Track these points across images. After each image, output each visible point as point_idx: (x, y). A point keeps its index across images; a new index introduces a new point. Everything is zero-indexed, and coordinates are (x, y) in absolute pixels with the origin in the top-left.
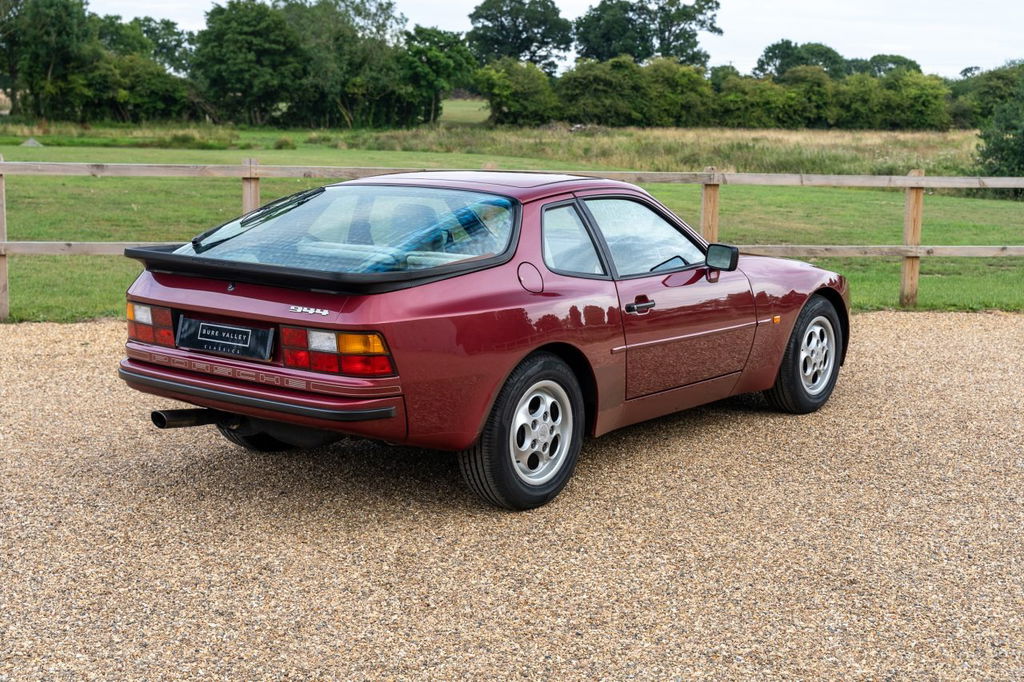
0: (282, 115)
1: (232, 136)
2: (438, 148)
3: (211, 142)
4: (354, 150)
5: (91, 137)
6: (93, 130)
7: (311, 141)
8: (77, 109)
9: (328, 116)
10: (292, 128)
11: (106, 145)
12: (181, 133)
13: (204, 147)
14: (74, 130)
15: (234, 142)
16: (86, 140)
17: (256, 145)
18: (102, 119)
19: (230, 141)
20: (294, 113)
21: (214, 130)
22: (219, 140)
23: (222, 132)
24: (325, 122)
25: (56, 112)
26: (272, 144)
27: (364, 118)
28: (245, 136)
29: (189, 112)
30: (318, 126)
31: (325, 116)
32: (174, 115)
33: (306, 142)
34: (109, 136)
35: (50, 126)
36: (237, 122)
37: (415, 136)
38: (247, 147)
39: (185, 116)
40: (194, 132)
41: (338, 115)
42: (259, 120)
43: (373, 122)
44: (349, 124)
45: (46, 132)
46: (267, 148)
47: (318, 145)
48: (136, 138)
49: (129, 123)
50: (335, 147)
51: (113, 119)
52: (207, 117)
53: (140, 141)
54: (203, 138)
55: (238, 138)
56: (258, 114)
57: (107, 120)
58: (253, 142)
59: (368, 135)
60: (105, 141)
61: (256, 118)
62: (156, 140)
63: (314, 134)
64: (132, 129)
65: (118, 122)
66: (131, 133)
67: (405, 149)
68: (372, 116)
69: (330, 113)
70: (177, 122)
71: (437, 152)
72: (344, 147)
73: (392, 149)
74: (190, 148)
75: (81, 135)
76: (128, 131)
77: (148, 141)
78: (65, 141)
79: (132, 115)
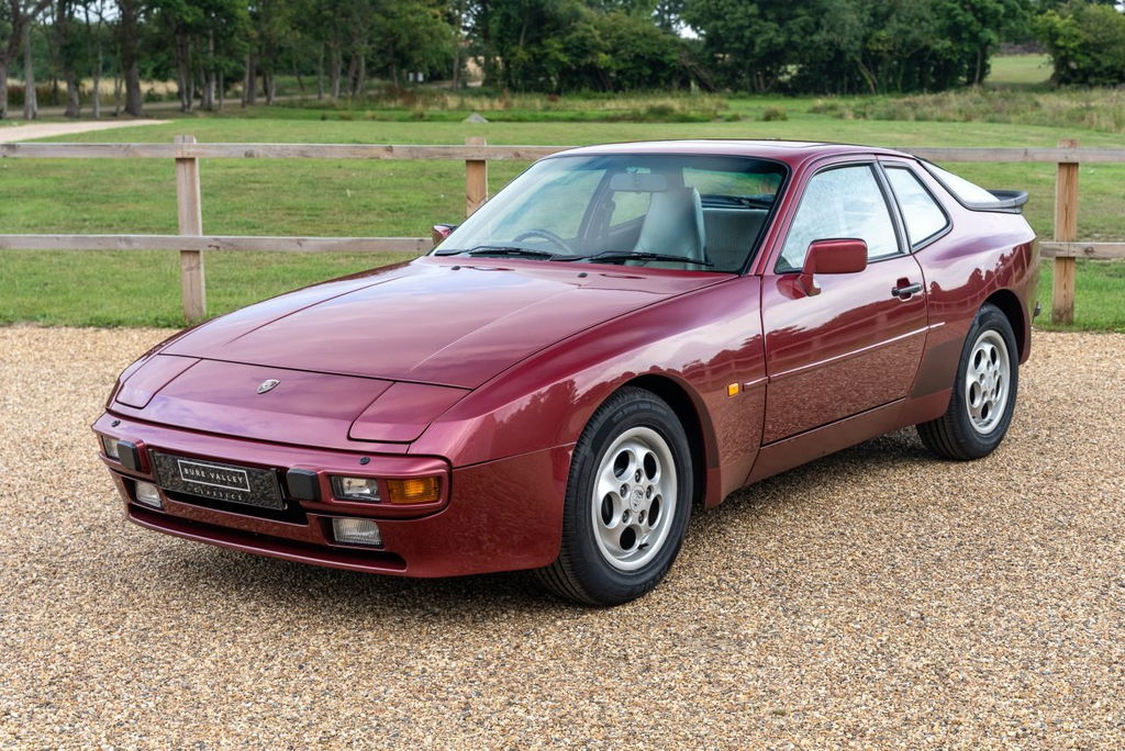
0: (791, 80)
1: (720, 106)
2: (957, 116)
3: (692, 114)
4: (861, 120)
5: (558, 110)
6: (562, 102)
7: (816, 110)
8: (552, 78)
9: (846, 79)
10: (801, 95)
11: (572, 120)
12: (659, 102)
13: (684, 119)
14: (538, 102)
15: (719, 113)
16: (550, 114)
17: (745, 117)
18: (579, 89)
19: (715, 112)
20: (806, 78)
21: (699, 100)
22: (703, 111)
23: (709, 102)
24: (843, 86)
25: (529, 82)
26: (761, 115)
27: (891, 80)
28: (736, 106)
29: (681, 78)
30: (834, 91)
31: (842, 78)
32: (663, 83)
33: (809, 112)
34: (577, 109)
35: (513, 97)
36: (736, 88)
37: (938, 103)
38: (735, 118)
39: (675, 84)
40: (675, 103)
41: (859, 79)
42: (762, 86)
43: (903, 85)
44: (872, 87)
45: (508, 106)
46: (757, 120)
47: (821, 115)
48: (609, 110)
49: (610, 93)
50: (841, 116)
51: (591, 88)
52: (693, 84)
53: (611, 113)
54: (683, 109)
55: (727, 108)
56: (761, 80)
57: (585, 90)
58: (740, 114)
59: (883, 102)
60: (571, 114)
61: (759, 84)
62: (629, 112)
63: (820, 102)
64: (605, 101)
65: (597, 91)
66: (603, 105)
67: (918, 119)
68: (901, 78)
69: (848, 75)
70: (665, 90)
71: (955, 121)
72: (850, 116)
73: (904, 118)
74: (667, 122)
75: (547, 108)
76: (600, 102)
77: (619, 114)
78: (527, 114)
79: (613, 83)
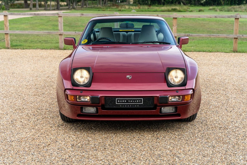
0: (204, 3)
1: (188, 8)
2: (245, 11)
3: (182, 10)
4: (221, 12)
5: (151, 9)
6: (152, 7)
7: (210, 9)
8: (149, 2)
9: (217, 2)
10: (206, 6)
11: (154, 11)
12: (174, 7)
13: (180, 11)
14: (146, 7)
15: (188, 10)
16: (149, 10)
17: (194, 11)
18: (155, 4)
19: (187, 10)
20: (207, 2)
21: (183, 7)
22: (184, 9)
23: (185, 7)
24: (216, 4)
25: (144, 3)
26: (198, 10)
27: (227, 2)
28: (191, 8)
29: (178, 2)
30: (214, 5)
31: (216, 2)
32: (174, 3)
33: (209, 10)
34: (155, 9)
35: (141, 6)
36: (191, 4)
37: (240, 7)
38: (192, 11)
39: (177, 3)
40: (178, 7)
41: (220, 2)
42: (197, 4)
43: (230, 4)
44: (223, 4)
45: (140, 8)
46: (197, 11)
47: (212, 11)
48: (162, 9)
49: (162, 5)
50: (216, 11)
51: (158, 4)
52: (182, 3)
53: (163, 10)
54: (179, 9)
55: (189, 9)
56: (197, 2)
57: (156, 5)
58: (193, 10)
59: (226, 7)
60: (154, 10)
61: (196, 3)
62: (167, 10)
63: (211, 7)
64: (161, 7)
65: (159, 5)
66: (161, 8)
67: (235, 11)
68: (230, 2)
69: (217, 1)
70: (175, 5)
71: (244, 12)
72: (219, 11)
73: (232, 11)
74: (176, 12)
75: (148, 9)
76: (160, 7)
77: (165, 10)
78: (144, 10)
79: (163, 3)
